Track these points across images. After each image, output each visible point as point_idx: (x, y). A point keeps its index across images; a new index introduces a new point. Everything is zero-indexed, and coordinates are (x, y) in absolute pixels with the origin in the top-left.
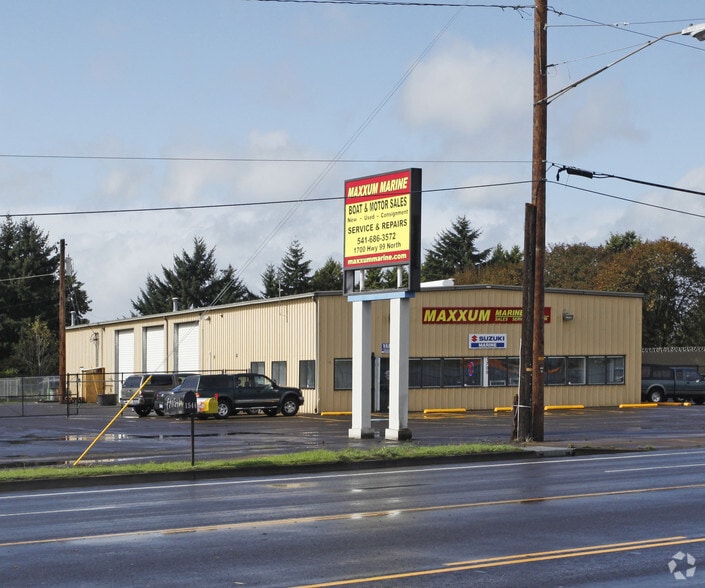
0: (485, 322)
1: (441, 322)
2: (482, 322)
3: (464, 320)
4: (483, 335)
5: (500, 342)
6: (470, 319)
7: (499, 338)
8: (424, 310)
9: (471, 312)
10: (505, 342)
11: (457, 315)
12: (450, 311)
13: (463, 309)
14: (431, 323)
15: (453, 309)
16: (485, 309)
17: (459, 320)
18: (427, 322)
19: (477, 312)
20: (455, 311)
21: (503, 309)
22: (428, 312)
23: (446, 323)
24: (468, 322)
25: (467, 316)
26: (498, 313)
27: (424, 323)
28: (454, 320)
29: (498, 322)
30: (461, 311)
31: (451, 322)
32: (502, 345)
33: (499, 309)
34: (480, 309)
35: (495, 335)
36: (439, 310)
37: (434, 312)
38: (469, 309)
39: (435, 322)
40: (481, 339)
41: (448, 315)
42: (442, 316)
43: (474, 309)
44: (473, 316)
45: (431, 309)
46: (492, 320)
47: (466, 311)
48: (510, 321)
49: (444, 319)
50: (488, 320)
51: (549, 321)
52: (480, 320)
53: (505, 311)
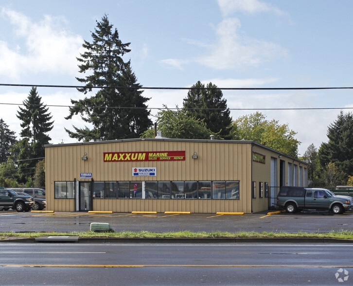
0: (142, 160)
1: (115, 161)
2: (140, 161)
3: (129, 159)
4: (141, 168)
5: (152, 172)
6: (133, 159)
7: (151, 170)
8: (105, 154)
9: (133, 154)
10: (155, 172)
11: (125, 157)
12: (120, 154)
13: (128, 153)
14: (109, 161)
15: (122, 153)
16: (142, 153)
17: (126, 159)
18: (106, 161)
19: (137, 154)
20: (123, 154)
21: (153, 152)
22: (107, 155)
23: (118, 161)
24: (131, 160)
25: (130, 157)
26: (150, 155)
27: (104, 161)
28: (123, 159)
29: (151, 160)
30: (127, 154)
31: (121, 161)
32: (153, 174)
33: (151, 152)
34: (138, 153)
35: (149, 168)
36: (113, 154)
37: (111, 155)
38: (132, 153)
39: (112, 161)
40: (140, 170)
41: (119, 157)
42: (115, 157)
43: (135, 153)
44: (134, 157)
45: (109, 153)
46: (147, 159)
47: (130, 154)
48: (158, 159)
49: (117, 159)
50: (144, 159)
51: (184, 159)
52: (139, 159)
53: (155, 154)
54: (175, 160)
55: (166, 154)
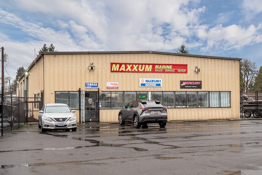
0: (149, 72)
1: (122, 71)
2: (147, 72)
3: (136, 70)
4: (148, 79)
5: (158, 83)
6: (140, 70)
7: (157, 81)
8: (112, 64)
9: (140, 66)
10: (161, 83)
11: (132, 68)
12: (128, 65)
13: (136, 64)
14: (116, 71)
16: (149, 64)
17: (133, 70)
18: (114, 71)
19: (144, 66)
20: (131, 65)
21: (159, 65)
22: (114, 65)
23: (125, 72)
24: (138, 72)
25: (138, 68)
26: (156, 67)
27: (112, 71)
28: (130, 70)
29: (157, 72)
30: (134, 65)
31: (129, 72)
32: (159, 85)
33: (157, 65)
34: (145, 64)
35: (155, 79)
36: (121, 65)
37: (118, 66)
38: (139, 64)
39: (119, 71)
40: (147, 81)
41: (126, 68)
42: (123, 68)
43: (142, 64)
44: (141, 69)
45: (116, 64)
46: (153, 71)
47: (137, 65)
48: (164, 71)
49: (124, 70)
50: (150, 70)
51: (186, 72)
52: (146, 70)
53: (161, 66)
54: (179, 72)
55: (170, 67)
